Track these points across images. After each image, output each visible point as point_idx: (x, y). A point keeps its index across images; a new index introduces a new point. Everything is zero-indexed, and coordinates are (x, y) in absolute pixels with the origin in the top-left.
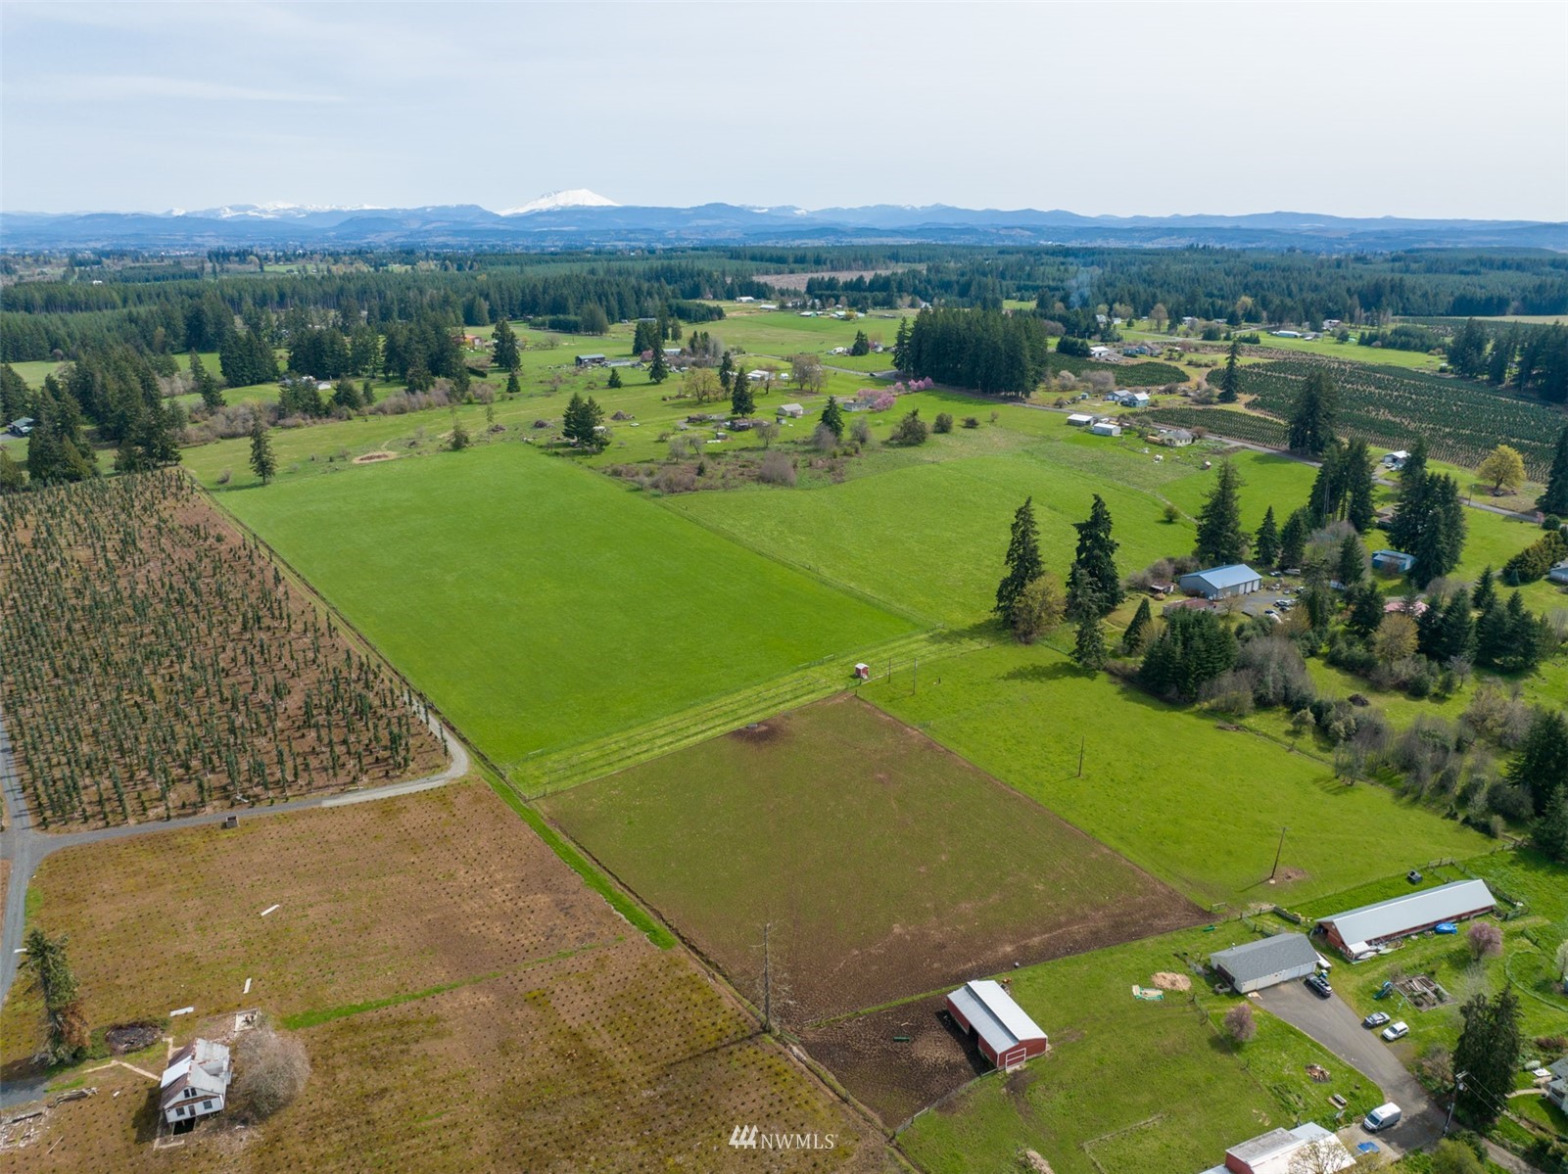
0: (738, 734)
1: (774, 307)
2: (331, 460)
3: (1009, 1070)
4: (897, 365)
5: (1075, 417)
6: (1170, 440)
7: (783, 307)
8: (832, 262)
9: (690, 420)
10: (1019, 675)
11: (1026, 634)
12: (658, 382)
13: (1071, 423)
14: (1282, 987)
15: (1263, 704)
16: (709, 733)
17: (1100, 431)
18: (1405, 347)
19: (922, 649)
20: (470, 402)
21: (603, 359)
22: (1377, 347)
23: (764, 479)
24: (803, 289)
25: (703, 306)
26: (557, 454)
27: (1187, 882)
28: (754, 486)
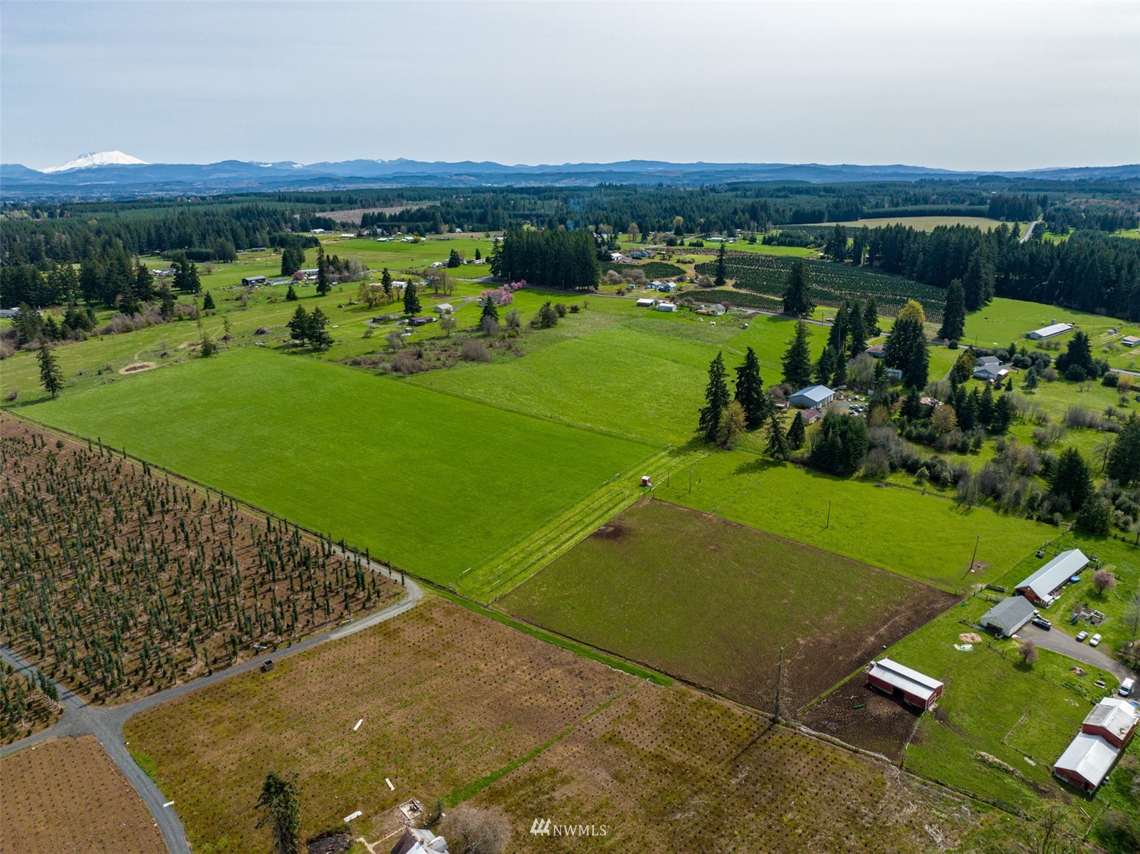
1: (352, 235)
2: (100, 373)
3: (931, 709)
4: (493, 272)
5: (641, 301)
6: (713, 312)
7: (360, 236)
9: (375, 320)
10: (741, 470)
11: (724, 443)
12: (323, 295)
13: (640, 305)
14: (1024, 629)
15: (893, 468)
16: (576, 538)
17: (664, 309)
18: (791, 244)
19: (664, 459)
22: (774, 245)
23: (467, 358)
24: (358, 221)
26: (294, 353)
27: (932, 579)
28: (463, 363)
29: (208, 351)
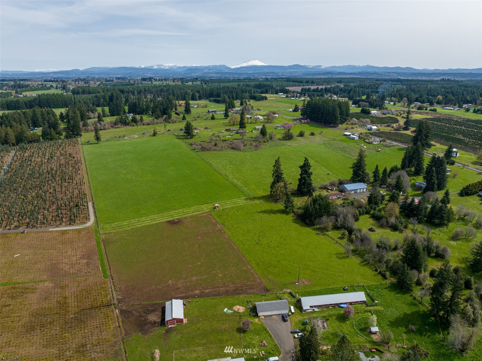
0: (169, 222)
1: (284, 96)
2: (120, 137)
3: (170, 326)
4: (301, 115)
5: (347, 133)
6: (372, 142)
7: (287, 97)
8: (317, 83)
9: (226, 130)
10: (265, 212)
11: (276, 200)
12: (227, 118)
13: (345, 135)
14: (273, 316)
15: (336, 228)
16: (161, 221)
17: (352, 138)
19: (241, 201)
20: (169, 123)
21: (216, 111)
22: (479, 113)
23: (233, 148)
24: (300, 91)
25: (261, 96)
26: (180, 138)
27: (269, 280)
28: (229, 150)
29: (155, 134)
